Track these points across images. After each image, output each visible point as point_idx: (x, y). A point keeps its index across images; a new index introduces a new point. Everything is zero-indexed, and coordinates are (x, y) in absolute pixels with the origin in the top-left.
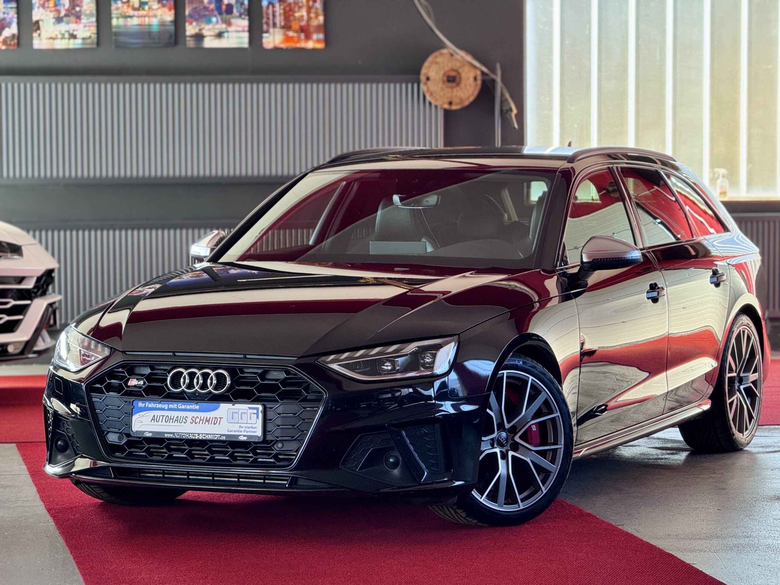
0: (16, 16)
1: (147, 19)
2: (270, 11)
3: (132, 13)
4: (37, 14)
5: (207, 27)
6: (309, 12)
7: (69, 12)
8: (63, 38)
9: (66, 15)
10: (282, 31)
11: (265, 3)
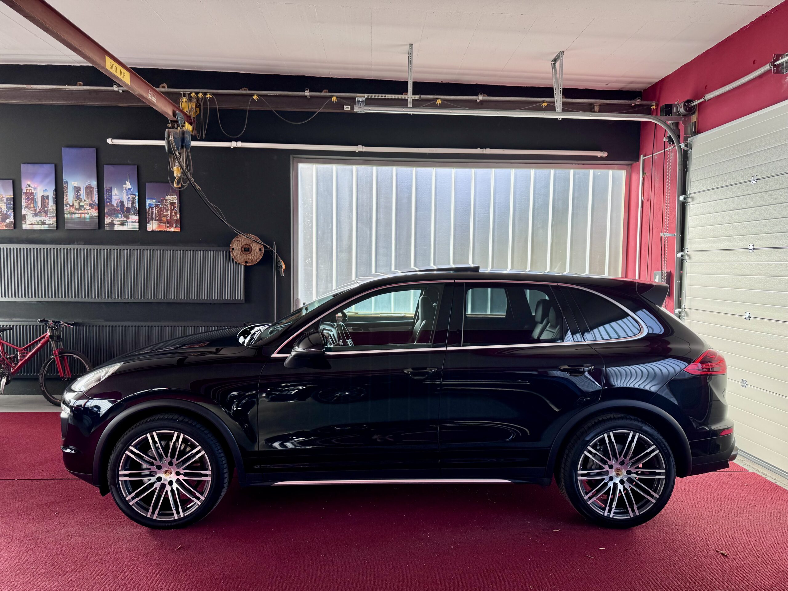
0: (13, 212)
1: (83, 215)
2: (150, 211)
3: (75, 211)
4: (24, 212)
5: (116, 220)
6: (171, 213)
7: (41, 211)
8: (38, 224)
9: (39, 212)
10: (157, 222)
11: (148, 207)
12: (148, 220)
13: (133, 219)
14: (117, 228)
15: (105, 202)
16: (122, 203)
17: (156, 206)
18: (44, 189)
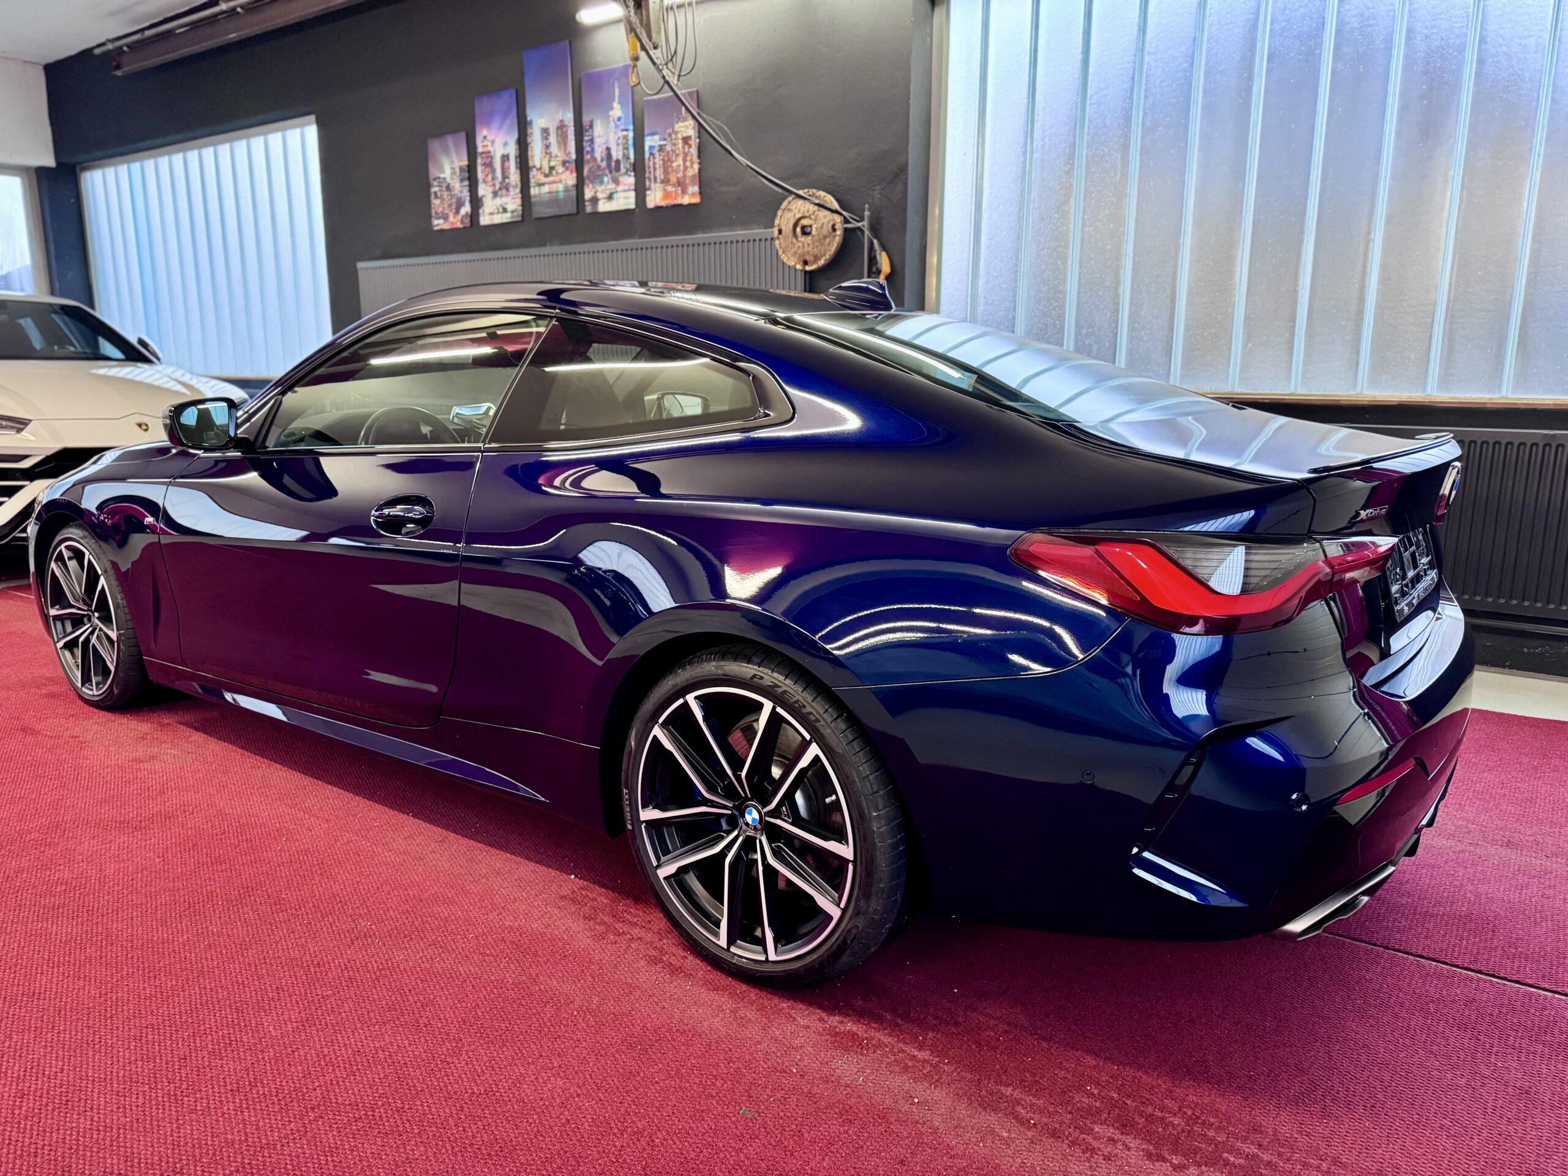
0: (468, 194)
1: (554, 185)
2: (651, 164)
4: (481, 191)
5: (601, 188)
6: (685, 160)
7: (502, 186)
8: (499, 213)
9: (500, 189)
10: (662, 186)
11: (647, 155)
12: (648, 183)
13: (625, 185)
14: (604, 207)
15: (585, 153)
16: (608, 149)
17: (661, 148)
18: (503, 141)
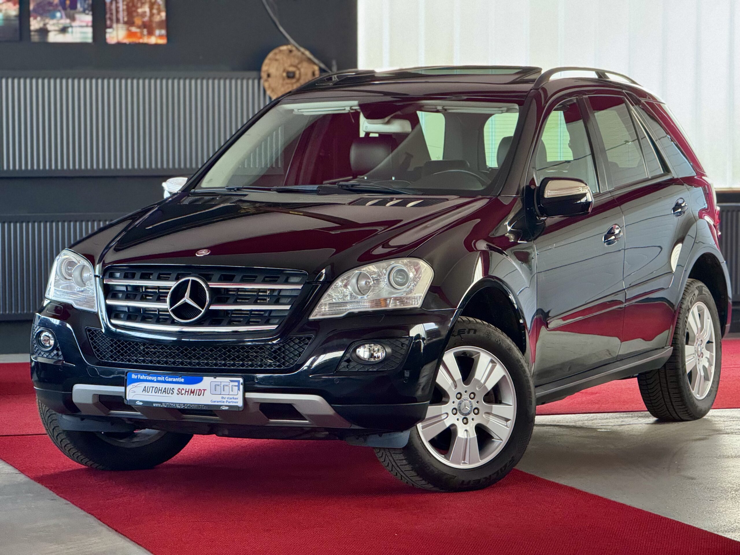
2: (114, 7)
5: (52, 22)
6: (151, 8)
10: (125, 27)
12: (108, 22)
13: (82, 21)
14: (54, 37)
